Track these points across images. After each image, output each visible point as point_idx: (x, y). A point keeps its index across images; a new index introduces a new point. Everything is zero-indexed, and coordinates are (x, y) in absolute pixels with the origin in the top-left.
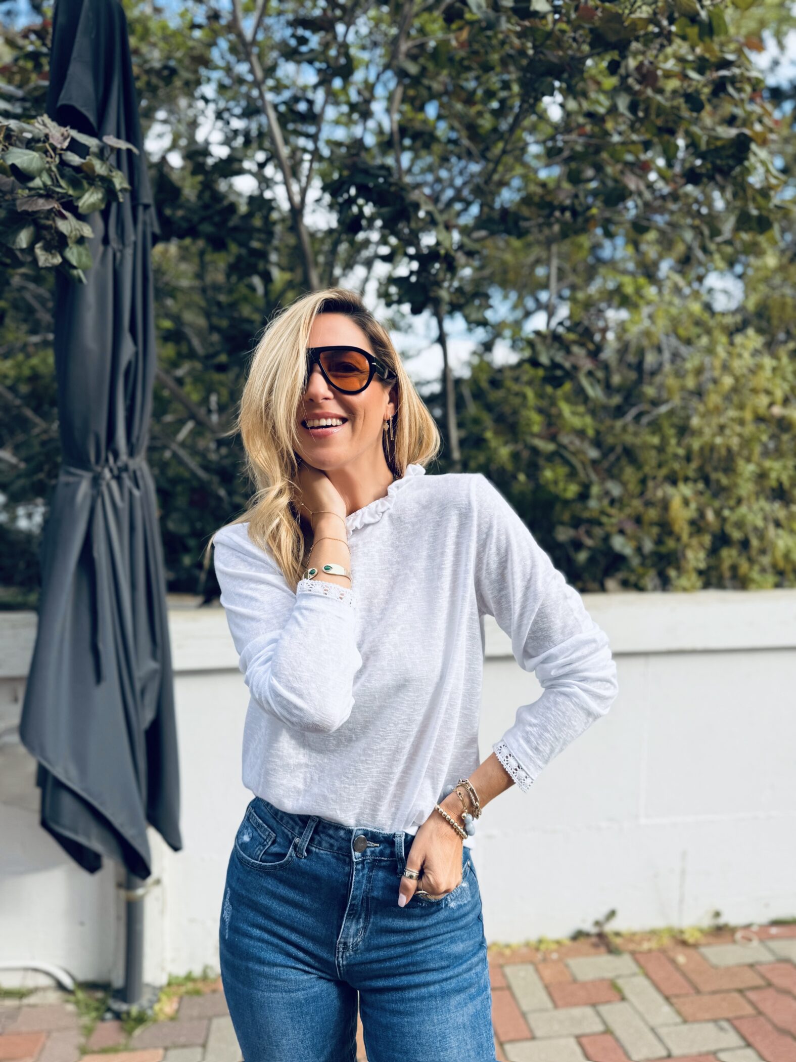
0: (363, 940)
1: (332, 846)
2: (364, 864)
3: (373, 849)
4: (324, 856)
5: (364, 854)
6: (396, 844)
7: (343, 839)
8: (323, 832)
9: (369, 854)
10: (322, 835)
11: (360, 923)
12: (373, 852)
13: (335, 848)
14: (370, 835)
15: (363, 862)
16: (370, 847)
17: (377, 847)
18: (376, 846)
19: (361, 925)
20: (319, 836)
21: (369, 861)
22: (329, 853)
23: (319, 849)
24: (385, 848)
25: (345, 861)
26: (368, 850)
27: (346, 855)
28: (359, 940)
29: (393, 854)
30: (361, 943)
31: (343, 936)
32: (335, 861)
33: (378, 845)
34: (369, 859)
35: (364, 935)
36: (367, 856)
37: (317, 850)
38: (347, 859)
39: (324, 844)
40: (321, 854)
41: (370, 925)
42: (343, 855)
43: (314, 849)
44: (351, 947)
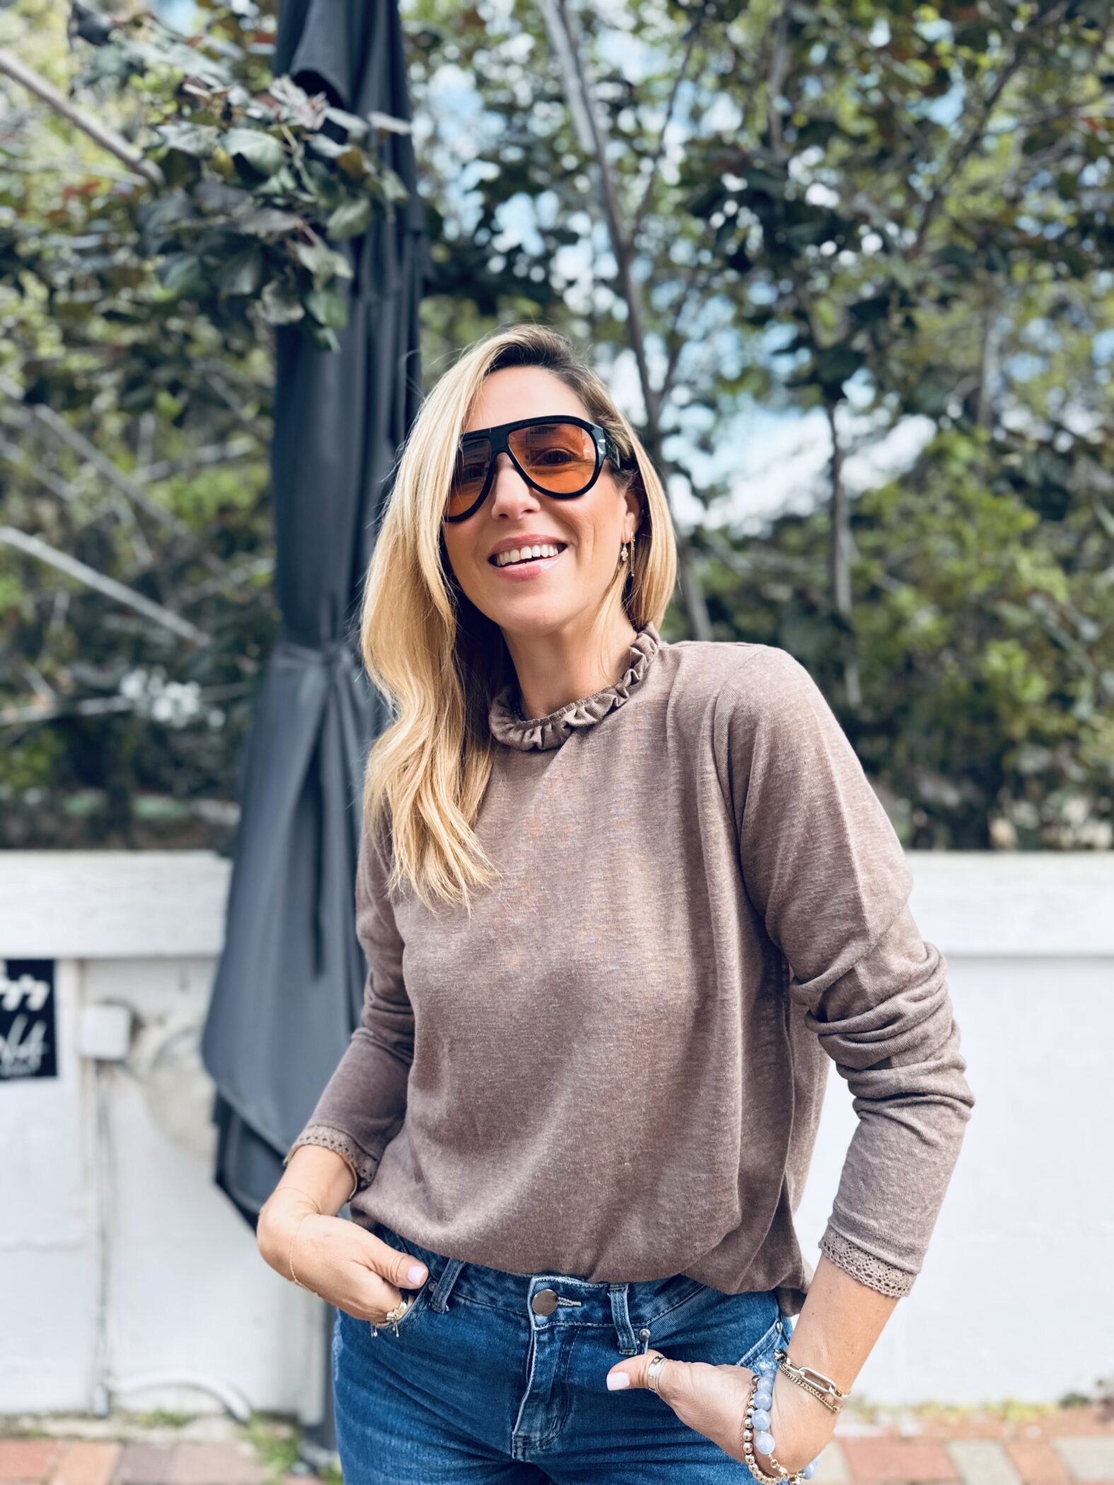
0: (561, 1437)
1: (493, 1300)
2: (553, 1334)
3: (570, 1310)
4: (482, 1314)
5: (553, 1317)
6: (613, 1305)
7: (512, 1292)
8: (476, 1278)
9: (562, 1317)
10: (474, 1282)
11: (553, 1410)
12: (569, 1316)
13: (500, 1304)
14: (561, 1288)
15: (551, 1330)
16: (565, 1306)
17: (577, 1306)
18: (574, 1306)
19: (555, 1414)
20: (469, 1282)
21: (562, 1329)
22: (489, 1309)
23: (471, 1301)
24: (592, 1308)
25: (519, 1323)
26: (560, 1311)
27: (522, 1316)
28: (551, 1436)
29: (608, 1318)
30: (556, 1440)
31: (525, 1428)
32: (500, 1321)
33: (579, 1303)
34: (563, 1325)
35: (561, 1430)
36: (559, 1321)
37: (468, 1303)
38: (523, 1322)
39: (479, 1296)
40: (477, 1310)
41: (572, 1415)
42: (515, 1314)
43: (462, 1301)
44: (538, 1444)
